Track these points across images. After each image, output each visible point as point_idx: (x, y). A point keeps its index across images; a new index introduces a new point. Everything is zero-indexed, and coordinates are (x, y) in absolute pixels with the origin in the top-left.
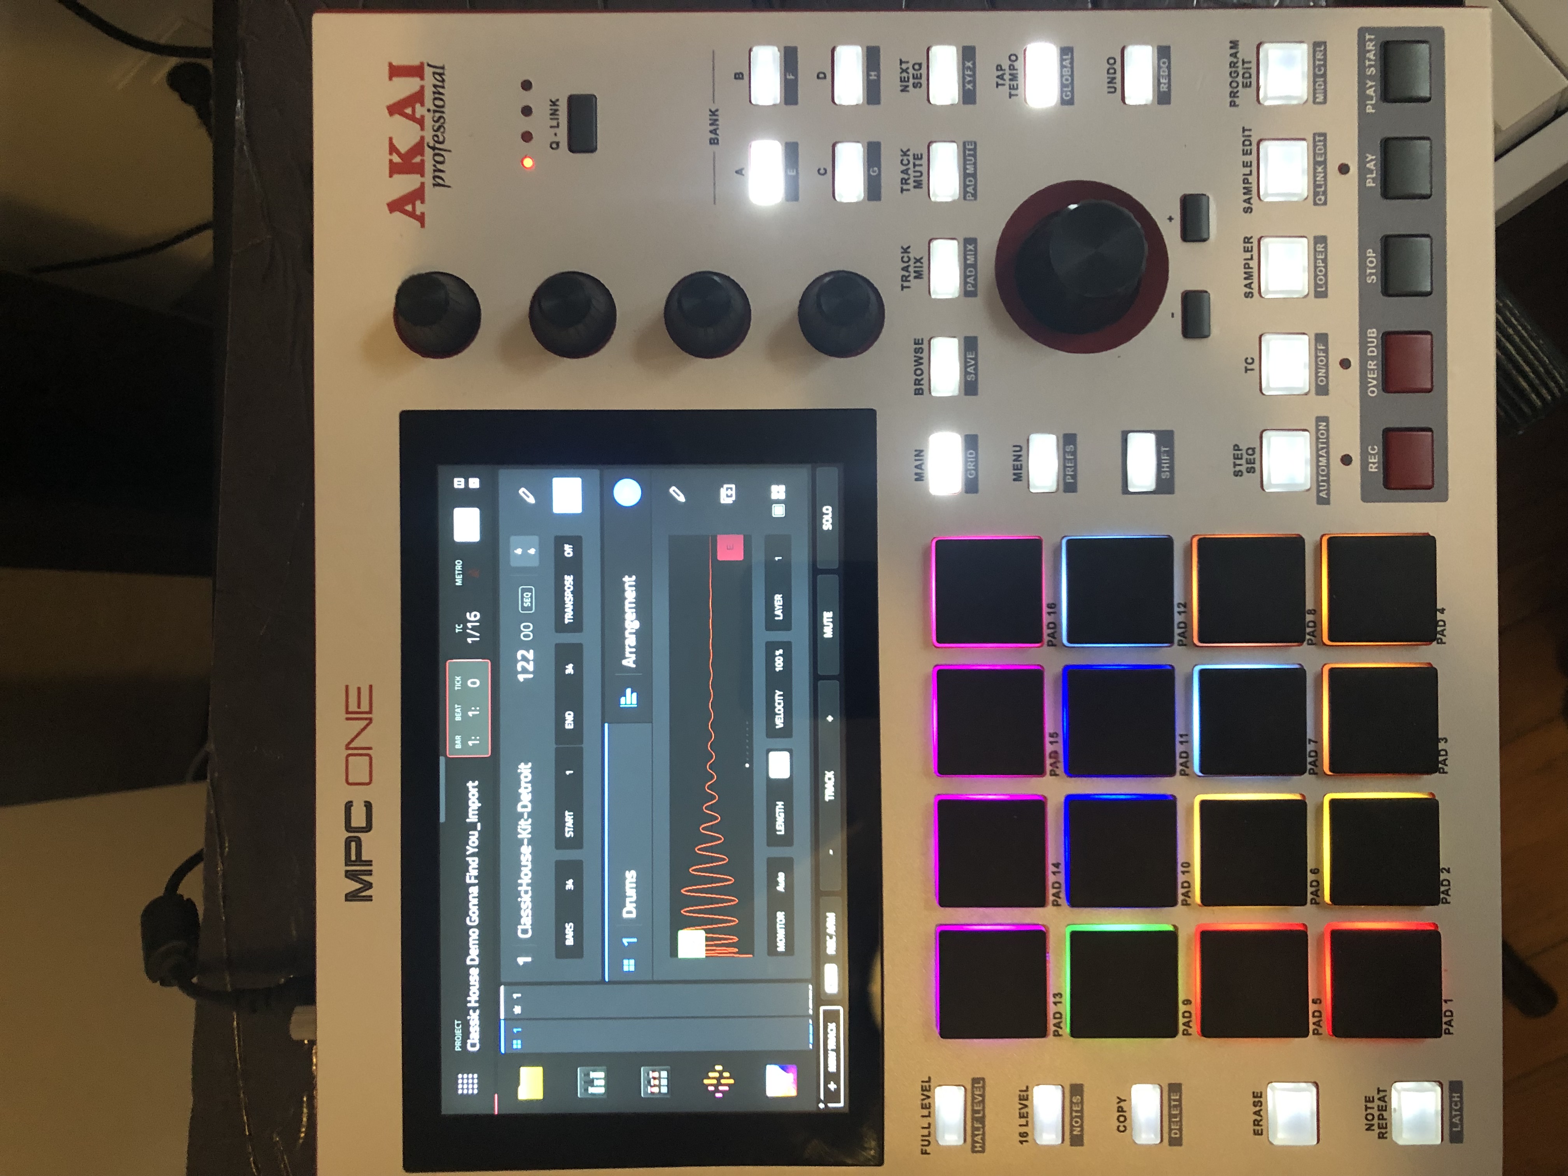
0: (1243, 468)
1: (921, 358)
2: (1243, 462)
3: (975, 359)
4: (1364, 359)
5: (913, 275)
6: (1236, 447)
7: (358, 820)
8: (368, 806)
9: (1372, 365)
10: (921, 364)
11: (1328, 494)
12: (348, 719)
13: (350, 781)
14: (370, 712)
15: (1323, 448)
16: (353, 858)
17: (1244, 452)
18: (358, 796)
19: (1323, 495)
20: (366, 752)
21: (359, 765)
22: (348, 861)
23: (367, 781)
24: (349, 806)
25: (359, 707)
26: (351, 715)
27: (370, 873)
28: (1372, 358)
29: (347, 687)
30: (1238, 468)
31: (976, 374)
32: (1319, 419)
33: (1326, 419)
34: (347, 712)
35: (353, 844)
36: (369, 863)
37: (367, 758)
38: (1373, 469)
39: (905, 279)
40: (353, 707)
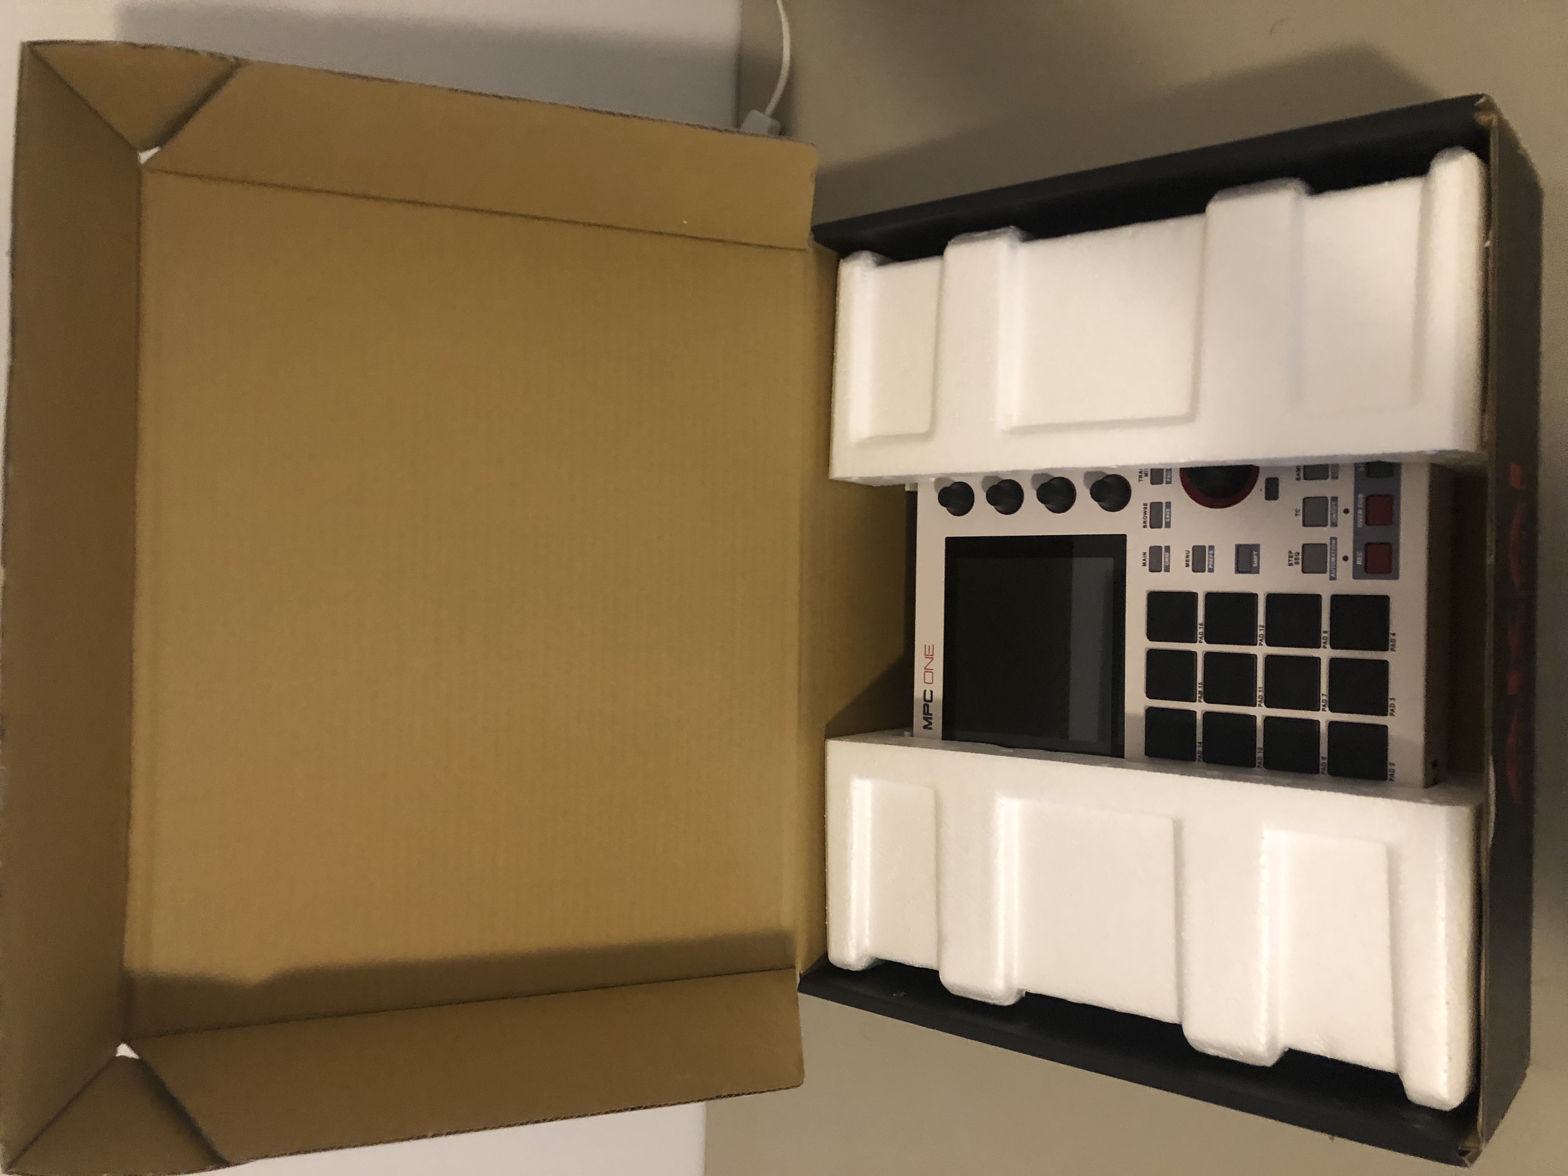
0: (1293, 562)
1: (1146, 512)
2: (1293, 559)
3: (1170, 512)
4: (1356, 509)
5: (1144, 475)
6: (1290, 552)
7: (928, 697)
8: (932, 692)
9: (1360, 512)
10: (1146, 514)
11: (1336, 575)
12: (926, 658)
13: (926, 681)
14: (932, 655)
15: (1334, 553)
16: (926, 712)
17: (1294, 554)
18: (928, 688)
19: (1333, 575)
20: (930, 671)
21: (929, 675)
22: (924, 713)
23: (931, 682)
24: (925, 691)
25: (929, 653)
26: (927, 656)
27: (931, 718)
28: (1361, 508)
29: (925, 645)
30: (1290, 562)
31: (1170, 519)
32: (1332, 539)
33: (1335, 539)
34: (925, 655)
35: (926, 707)
36: (931, 715)
37: (931, 674)
38: (1359, 563)
39: (1140, 477)
40: (927, 653)
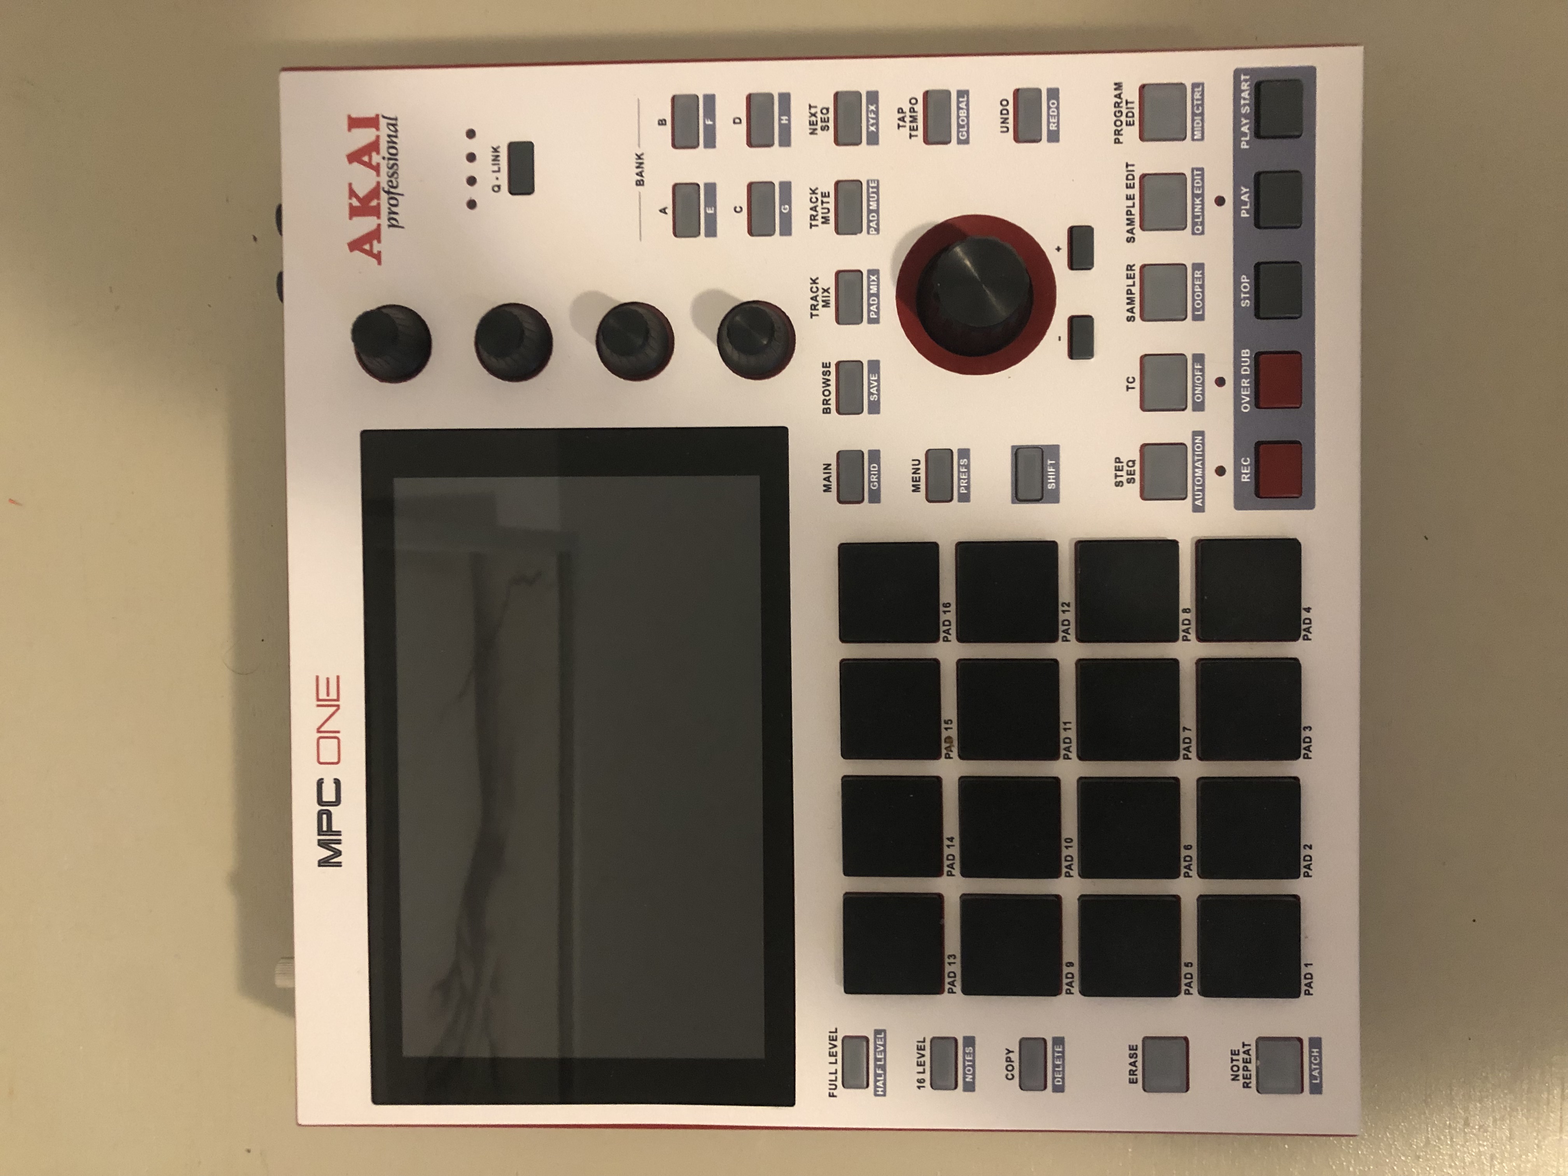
0: (1124, 479)
1: (829, 380)
2: (1124, 473)
3: (878, 381)
4: (1238, 377)
5: (821, 304)
6: (1118, 460)
7: (329, 795)
8: (337, 782)
9: (1245, 383)
10: (829, 385)
11: (1203, 503)
12: (319, 706)
13: (322, 760)
14: (338, 700)
15: (1199, 460)
16: (325, 828)
17: (1125, 464)
18: (329, 774)
19: (1198, 503)
20: (334, 735)
21: (329, 749)
22: (320, 832)
23: (336, 760)
24: (320, 783)
25: (328, 695)
26: (321, 703)
27: (339, 842)
28: (1246, 377)
29: (317, 678)
30: (1119, 479)
31: (879, 395)
32: (1195, 434)
33: (1202, 433)
34: (318, 700)
35: (325, 816)
36: (338, 833)
37: (336, 741)
38: (1245, 479)
39: (814, 307)
40: (323, 695)
